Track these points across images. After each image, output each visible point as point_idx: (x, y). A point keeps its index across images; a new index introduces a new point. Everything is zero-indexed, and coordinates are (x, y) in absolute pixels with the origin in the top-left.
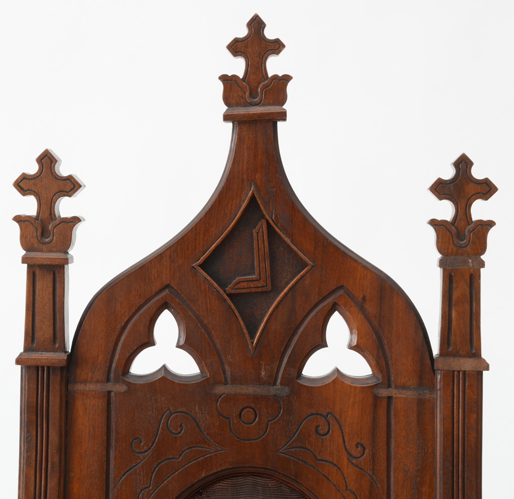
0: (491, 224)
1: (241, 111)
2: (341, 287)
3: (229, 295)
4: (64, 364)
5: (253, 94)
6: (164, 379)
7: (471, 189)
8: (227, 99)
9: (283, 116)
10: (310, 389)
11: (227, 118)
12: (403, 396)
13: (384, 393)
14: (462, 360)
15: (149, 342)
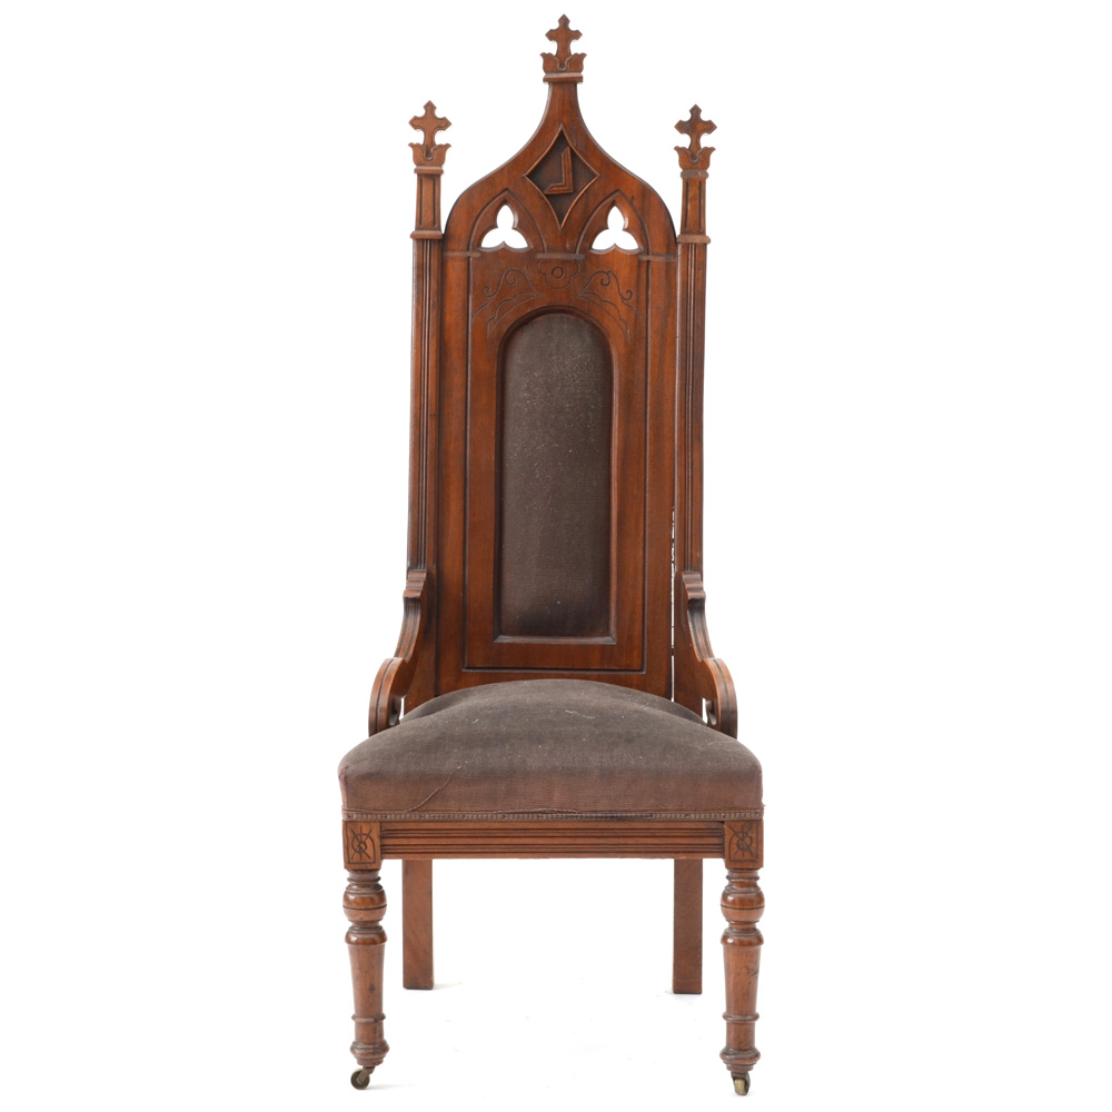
0: (712, 149)
1: (555, 76)
2: (617, 190)
3: (546, 196)
4: (440, 237)
5: (562, 65)
6: (504, 251)
7: (700, 127)
8: (546, 68)
9: (580, 79)
10: (597, 256)
11: (545, 80)
12: (657, 260)
13: (645, 258)
14: (695, 236)
15: (494, 226)
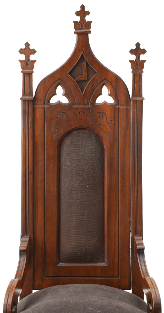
0: (145, 61)
1: (79, 31)
2: (106, 79)
3: (76, 81)
4: (33, 99)
5: (82, 26)
6: (59, 104)
7: (140, 51)
8: (75, 28)
9: (90, 32)
10: (98, 106)
11: (75, 33)
12: (123, 107)
13: (117, 107)
14: (138, 97)
15: (55, 94)
